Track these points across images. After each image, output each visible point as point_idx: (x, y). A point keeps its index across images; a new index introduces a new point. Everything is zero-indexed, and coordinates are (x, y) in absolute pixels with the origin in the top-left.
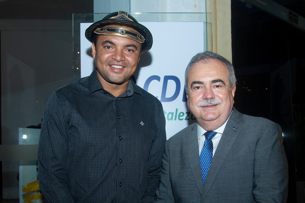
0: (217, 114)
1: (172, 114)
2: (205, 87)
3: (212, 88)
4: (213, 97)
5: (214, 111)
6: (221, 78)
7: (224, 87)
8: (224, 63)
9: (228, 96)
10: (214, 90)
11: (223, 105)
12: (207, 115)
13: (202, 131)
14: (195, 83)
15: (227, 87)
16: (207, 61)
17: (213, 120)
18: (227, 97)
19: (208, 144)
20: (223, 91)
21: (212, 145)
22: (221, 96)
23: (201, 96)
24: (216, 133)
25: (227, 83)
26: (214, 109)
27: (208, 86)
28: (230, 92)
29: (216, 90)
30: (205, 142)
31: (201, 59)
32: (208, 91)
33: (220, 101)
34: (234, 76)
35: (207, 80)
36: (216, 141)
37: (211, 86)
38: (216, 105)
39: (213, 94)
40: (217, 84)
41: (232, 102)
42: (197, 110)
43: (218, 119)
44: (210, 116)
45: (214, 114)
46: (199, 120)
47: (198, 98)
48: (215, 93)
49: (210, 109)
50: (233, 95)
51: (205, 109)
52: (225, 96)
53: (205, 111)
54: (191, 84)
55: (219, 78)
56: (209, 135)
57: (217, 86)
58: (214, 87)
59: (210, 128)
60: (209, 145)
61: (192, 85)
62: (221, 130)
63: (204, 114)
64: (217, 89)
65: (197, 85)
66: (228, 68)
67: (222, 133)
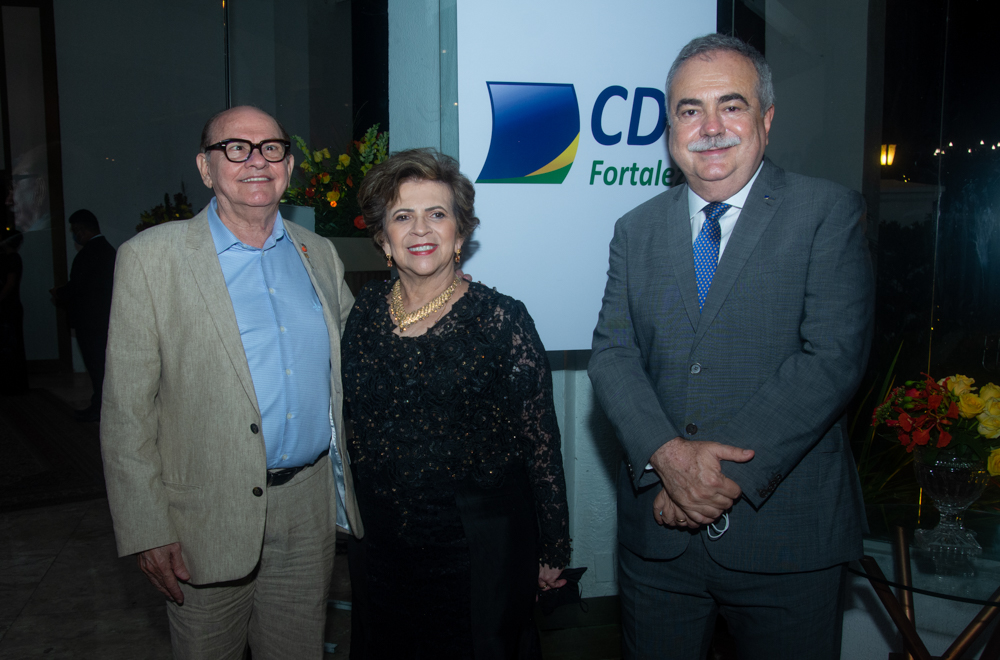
0: (729, 168)
1: (651, 171)
2: (705, 111)
3: (720, 113)
4: (721, 131)
5: (723, 161)
6: (741, 91)
7: (746, 110)
8: (748, 59)
9: (755, 130)
10: (723, 117)
11: (742, 148)
12: (708, 168)
13: (698, 203)
14: (685, 102)
15: (751, 110)
16: (712, 57)
17: (718, 179)
18: (752, 132)
19: (711, 228)
20: (744, 118)
21: (720, 231)
22: (739, 128)
23: (697, 129)
24: (729, 207)
25: (753, 102)
26: (724, 157)
27: (711, 109)
28: (758, 122)
29: (728, 118)
30: (704, 224)
31: (698, 52)
32: (712, 118)
33: (737, 140)
34: (769, 87)
35: (710, 96)
36: (728, 223)
37: (717, 109)
38: (728, 147)
39: (720, 125)
40: (732, 103)
41: (762, 142)
42: (688, 158)
43: (731, 177)
44: (715, 171)
45: (722, 166)
46: (691, 179)
47: (691, 135)
48: (725, 124)
49: (715, 155)
50: (767, 126)
51: (704, 156)
52: (748, 130)
53: (703, 160)
54: (676, 104)
55: (736, 92)
56: (715, 210)
57: (732, 109)
58: (724, 110)
59: (715, 195)
60: (713, 231)
61: (679, 106)
62: (738, 200)
63: (701, 166)
64: (731, 115)
65: (690, 107)
66: (757, 69)
67: (741, 206)
